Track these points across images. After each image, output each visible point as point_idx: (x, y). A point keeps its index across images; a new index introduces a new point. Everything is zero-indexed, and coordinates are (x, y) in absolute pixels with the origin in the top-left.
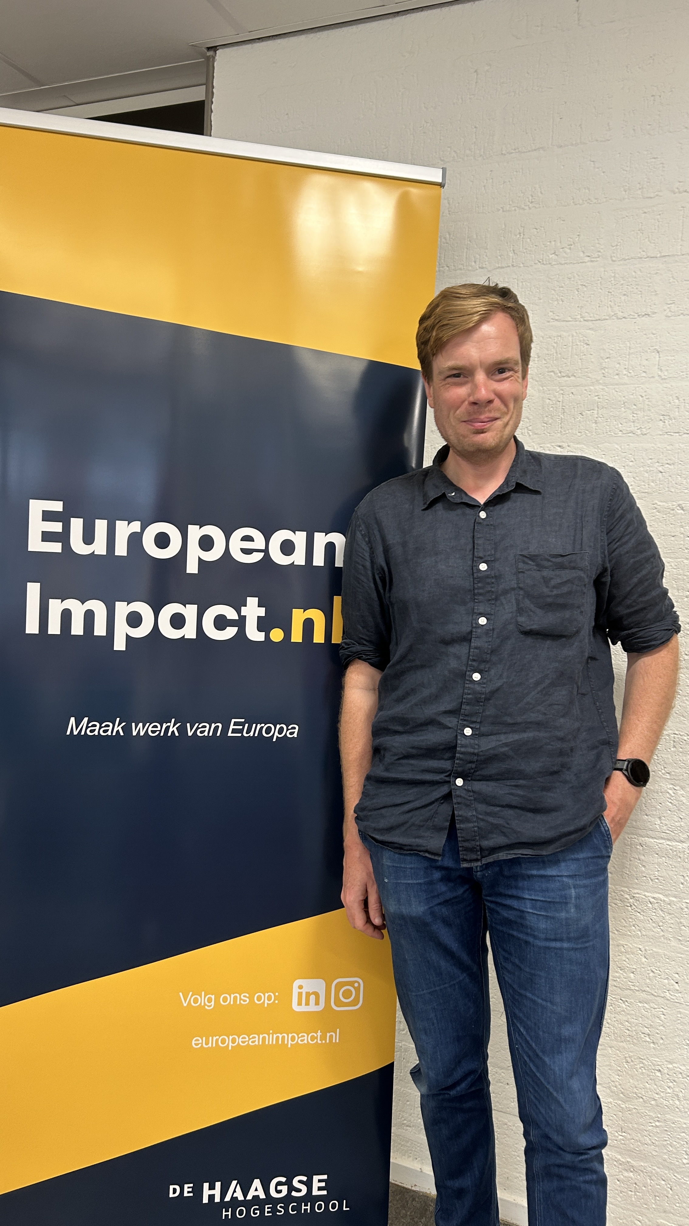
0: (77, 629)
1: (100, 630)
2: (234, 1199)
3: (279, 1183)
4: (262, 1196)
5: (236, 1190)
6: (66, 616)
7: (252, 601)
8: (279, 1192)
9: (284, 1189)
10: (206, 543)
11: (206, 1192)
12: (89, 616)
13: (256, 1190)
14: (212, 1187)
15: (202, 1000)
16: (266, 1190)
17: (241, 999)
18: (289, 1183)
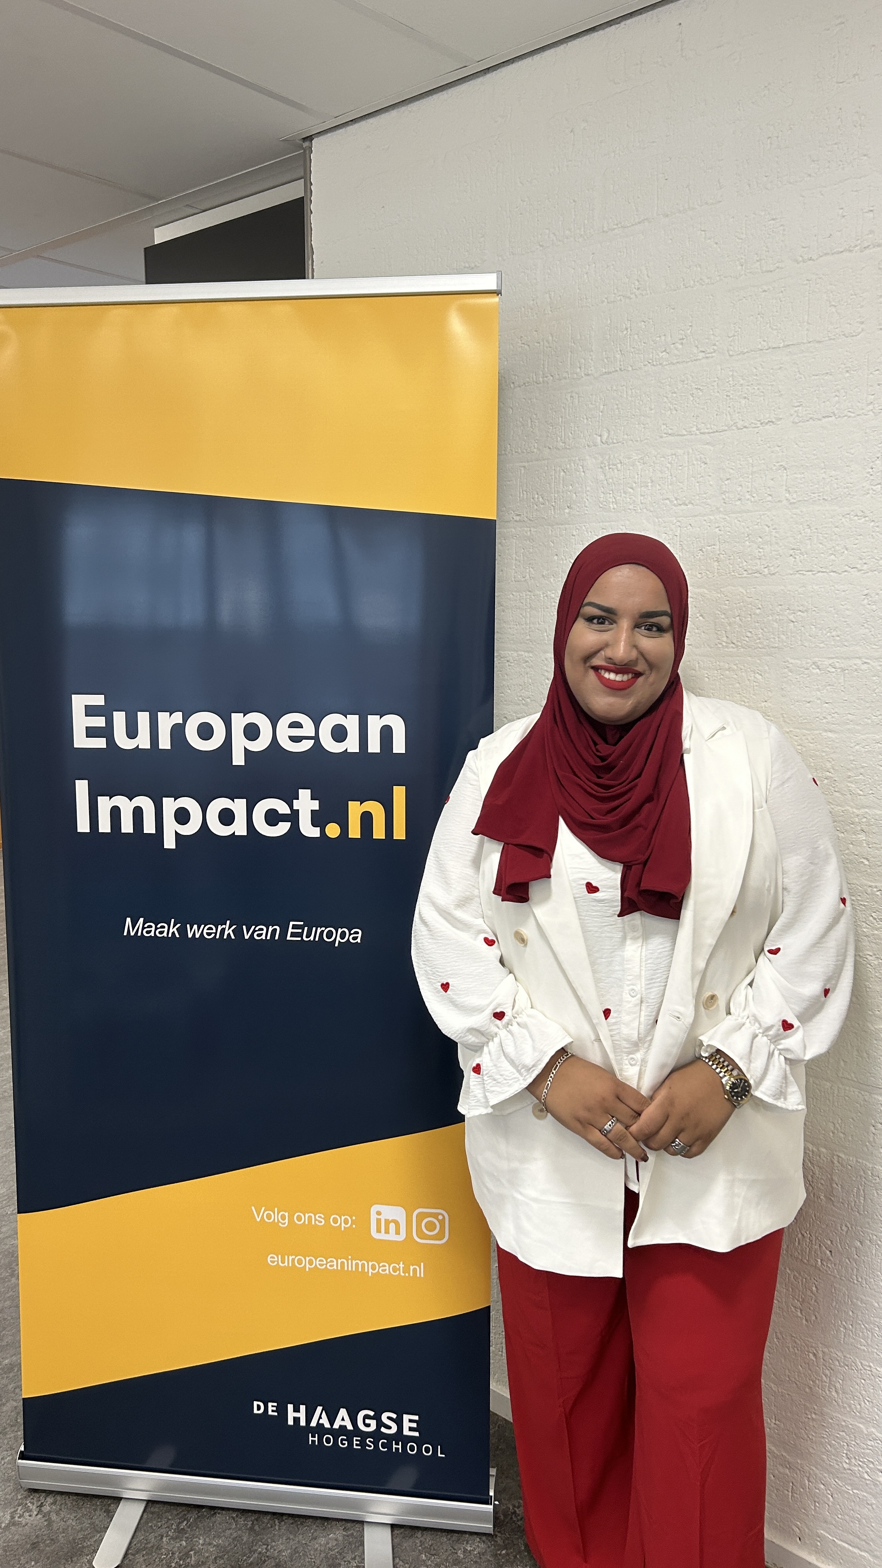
0: (127, 827)
1: (149, 827)
2: (320, 1426)
3: (366, 1417)
4: (350, 1427)
5: (322, 1416)
6: (115, 813)
7: (305, 794)
8: (368, 1425)
9: (373, 1423)
10: (252, 732)
11: (291, 1415)
12: (138, 813)
13: (343, 1419)
14: (297, 1410)
15: (276, 1216)
16: (354, 1422)
17: (316, 1220)
18: (377, 1418)
